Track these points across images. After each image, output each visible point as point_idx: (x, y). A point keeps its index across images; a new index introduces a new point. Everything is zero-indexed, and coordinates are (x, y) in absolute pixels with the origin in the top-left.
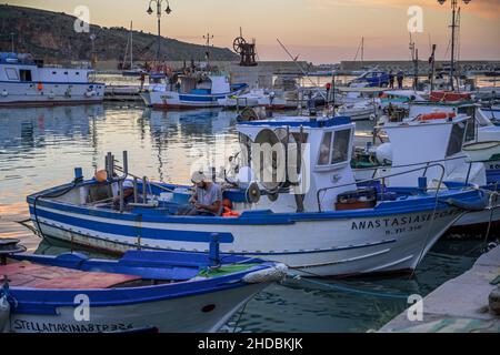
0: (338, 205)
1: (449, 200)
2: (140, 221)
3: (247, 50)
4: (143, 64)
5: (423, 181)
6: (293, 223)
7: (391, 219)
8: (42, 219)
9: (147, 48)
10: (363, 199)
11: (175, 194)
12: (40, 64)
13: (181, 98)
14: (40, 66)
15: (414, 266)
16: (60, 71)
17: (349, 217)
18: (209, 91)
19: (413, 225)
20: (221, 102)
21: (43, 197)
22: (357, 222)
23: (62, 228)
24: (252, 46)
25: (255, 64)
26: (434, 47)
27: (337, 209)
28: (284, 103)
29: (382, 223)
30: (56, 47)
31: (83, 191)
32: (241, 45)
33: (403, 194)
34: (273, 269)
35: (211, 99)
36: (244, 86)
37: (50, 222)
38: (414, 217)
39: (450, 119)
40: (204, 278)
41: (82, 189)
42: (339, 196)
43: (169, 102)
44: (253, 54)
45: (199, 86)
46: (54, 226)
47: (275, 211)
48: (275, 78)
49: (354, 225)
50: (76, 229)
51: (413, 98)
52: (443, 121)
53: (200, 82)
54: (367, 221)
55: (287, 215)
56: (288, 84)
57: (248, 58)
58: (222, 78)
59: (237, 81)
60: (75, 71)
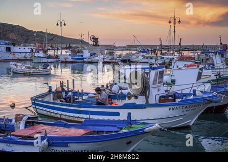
0: (160, 101)
1: (208, 99)
2: (80, 107)
3: (95, 40)
4: (50, 45)
5: (194, 91)
6: (145, 108)
7: (185, 106)
8: (37, 107)
9: (52, 39)
10: (170, 98)
11: (89, 96)
12: (14, 45)
13: (72, 58)
14: (14, 46)
15: (191, 124)
16: (22, 48)
17: (168, 105)
18: (82, 56)
19: (193, 108)
20: (85, 60)
21: (38, 98)
22: (171, 107)
23: (46, 111)
24: (97, 39)
25: (98, 46)
26: (181, 39)
27: (159, 102)
28: (108, 60)
29: (181, 108)
30: (15, 39)
31: (52, 95)
32: (93, 38)
33: (186, 96)
34: (155, 126)
35: (83, 59)
36: (95, 54)
37: (41, 108)
38: (193, 105)
39: (198, 67)
40: (126, 131)
41: (51, 94)
42: (160, 97)
43: (67, 60)
44: (98, 42)
45: (78, 54)
46: (42, 110)
47: (137, 103)
48: (106, 51)
49: (170, 109)
50: (52, 111)
51: (173, 58)
52: (195, 67)
53: (78, 52)
54: (175, 107)
55: (143, 105)
56: (111, 54)
57: (96, 43)
58: (87, 51)
59: (92, 52)
60: (28, 48)
